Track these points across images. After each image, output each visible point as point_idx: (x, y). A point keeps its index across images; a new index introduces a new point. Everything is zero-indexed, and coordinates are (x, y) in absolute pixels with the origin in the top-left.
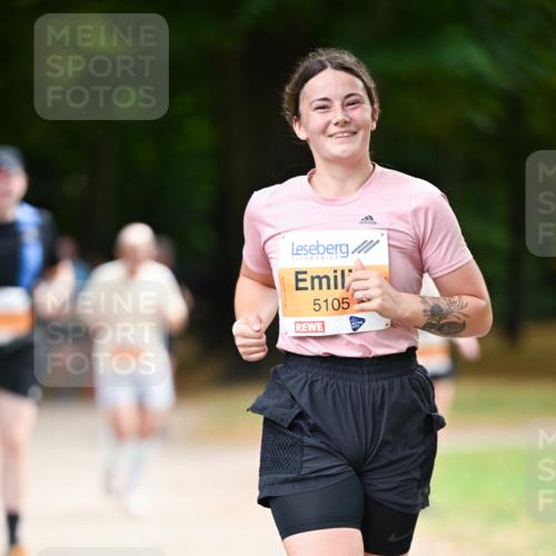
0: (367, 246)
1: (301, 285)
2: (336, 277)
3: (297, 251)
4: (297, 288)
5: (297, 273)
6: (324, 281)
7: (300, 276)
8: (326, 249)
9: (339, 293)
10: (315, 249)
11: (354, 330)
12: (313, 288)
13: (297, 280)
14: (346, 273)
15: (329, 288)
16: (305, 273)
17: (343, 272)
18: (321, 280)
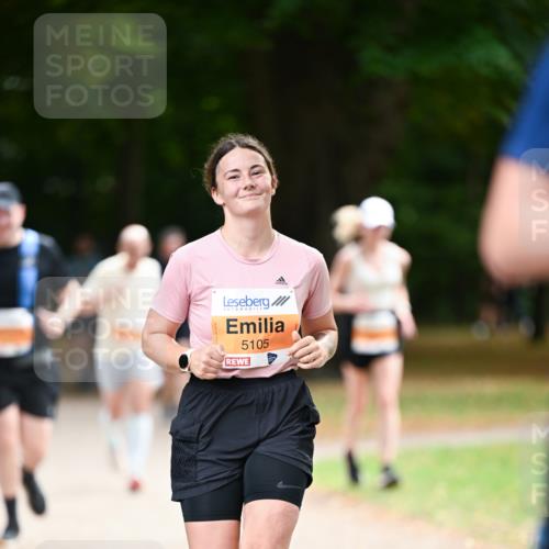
0: (282, 301)
1: (232, 329)
2: (260, 324)
3: (228, 304)
4: (229, 332)
5: (228, 320)
6: (251, 327)
7: (231, 323)
8: (253, 302)
9: (262, 336)
10: (246, 302)
11: (270, 363)
12: (242, 332)
13: (229, 326)
14: (269, 321)
15: (255, 331)
16: (236, 320)
17: (266, 320)
18: (248, 326)
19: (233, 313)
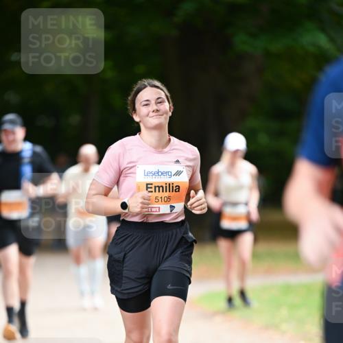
0: (178, 173)
1: (149, 190)
2: (166, 187)
3: (147, 174)
5: (147, 184)
6: (161, 188)
7: (149, 186)
8: (162, 174)
9: (167, 194)
10: (158, 173)
11: (171, 211)
12: (155, 191)
13: (147, 188)
14: (171, 185)
16: (152, 184)
17: (169, 184)
18: (159, 188)
19: (149, 180)
